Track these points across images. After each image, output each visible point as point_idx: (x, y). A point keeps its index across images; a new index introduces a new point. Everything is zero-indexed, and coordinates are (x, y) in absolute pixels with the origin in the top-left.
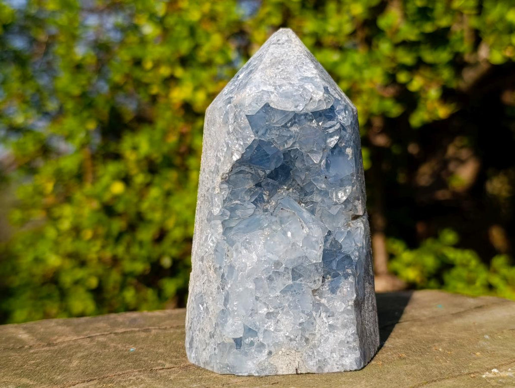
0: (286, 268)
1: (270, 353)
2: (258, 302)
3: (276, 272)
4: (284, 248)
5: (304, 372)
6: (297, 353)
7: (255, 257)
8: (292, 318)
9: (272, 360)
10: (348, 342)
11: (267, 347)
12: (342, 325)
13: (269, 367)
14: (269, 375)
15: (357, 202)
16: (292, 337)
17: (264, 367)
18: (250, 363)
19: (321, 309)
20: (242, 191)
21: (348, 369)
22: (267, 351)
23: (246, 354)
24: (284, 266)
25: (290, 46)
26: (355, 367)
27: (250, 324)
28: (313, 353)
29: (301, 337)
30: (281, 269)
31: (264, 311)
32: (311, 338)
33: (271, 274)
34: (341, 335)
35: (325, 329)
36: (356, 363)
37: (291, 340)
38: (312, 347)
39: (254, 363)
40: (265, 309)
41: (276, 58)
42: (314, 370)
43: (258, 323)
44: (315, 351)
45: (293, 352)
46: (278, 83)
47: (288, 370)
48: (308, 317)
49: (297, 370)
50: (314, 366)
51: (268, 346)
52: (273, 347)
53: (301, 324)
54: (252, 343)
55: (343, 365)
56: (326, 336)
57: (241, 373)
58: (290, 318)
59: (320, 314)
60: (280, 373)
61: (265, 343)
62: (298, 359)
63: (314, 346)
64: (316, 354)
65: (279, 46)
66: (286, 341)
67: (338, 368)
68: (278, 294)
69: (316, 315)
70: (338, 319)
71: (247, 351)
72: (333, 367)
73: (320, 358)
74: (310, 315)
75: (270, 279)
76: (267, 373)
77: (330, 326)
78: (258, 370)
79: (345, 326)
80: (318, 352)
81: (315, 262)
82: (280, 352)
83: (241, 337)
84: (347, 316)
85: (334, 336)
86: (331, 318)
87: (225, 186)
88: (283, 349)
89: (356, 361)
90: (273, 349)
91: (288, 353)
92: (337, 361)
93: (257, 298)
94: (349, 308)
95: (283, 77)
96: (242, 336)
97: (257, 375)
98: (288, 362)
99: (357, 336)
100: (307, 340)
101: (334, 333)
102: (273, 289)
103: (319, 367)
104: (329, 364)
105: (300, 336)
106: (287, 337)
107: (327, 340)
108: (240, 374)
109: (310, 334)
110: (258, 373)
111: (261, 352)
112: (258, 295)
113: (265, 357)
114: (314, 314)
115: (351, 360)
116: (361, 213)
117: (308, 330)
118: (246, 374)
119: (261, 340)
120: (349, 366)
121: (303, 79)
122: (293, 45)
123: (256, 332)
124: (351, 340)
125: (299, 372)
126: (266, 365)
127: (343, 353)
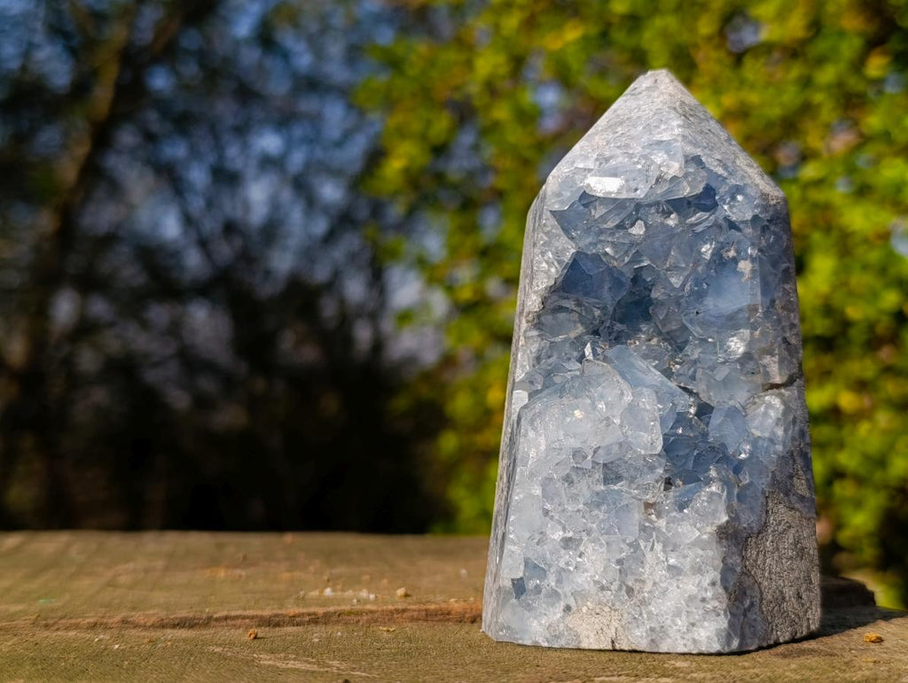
0: (595, 463)
1: (568, 609)
2: (547, 519)
3: (577, 468)
4: (591, 427)
5: (626, 649)
6: (613, 612)
7: (542, 441)
8: (604, 549)
9: (572, 621)
10: (703, 600)
11: (562, 597)
12: (692, 567)
13: (566, 633)
14: (567, 647)
15: (767, 359)
16: (604, 582)
17: (557, 633)
18: (535, 624)
19: (654, 536)
20: (565, 341)
21: (704, 649)
22: (562, 605)
23: (529, 607)
24: (589, 458)
25: (649, 96)
26: (716, 647)
27: (536, 556)
28: (641, 614)
29: (621, 586)
30: (587, 465)
31: (558, 535)
32: (637, 587)
33: (568, 471)
34: (690, 585)
35: (661, 573)
36: (719, 639)
37: (603, 588)
38: (638, 603)
39: (541, 624)
40: (561, 533)
41: (618, 116)
42: (643, 645)
43: (548, 556)
44: (644, 612)
45: (607, 609)
46: (607, 154)
47: (599, 641)
48: (632, 550)
49: (613, 642)
50: (641, 637)
51: (565, 596)
52: (572, 598)
53: (620, 562)
54: (538, 589)
55: (695, 641)
56: (663, 585)
57: (521, 639)
58: (601, 550)
59: (653, 544)
60: (584, 645)
61: (559, 591)
62: (615, 624)
63: (643, 602)
64: (645, 616)
65: (633, 97)
66: (593, 589)
67: (685, 645)
68: (581, 506)
69: (645, 547)
70: (685, 557)
71: (531, 602)
72: (676, 642)
73: (653, 625)
74: (635, 546)
75: (568, 480)
76: (562, 643)
77: (670, 568)
78: (548, 636)
79: (698, 570)
80: (650, 613)
81: (643, 452)
82: (584, 609)
83: (522, 578)
84: (701, 552)
85: (678, 587)
86: (673, 554)
87: (535, 333)
88: (589, 603)
89: (718, 635)
90: (572, 602)
91: (598, 611)
92: (684, 633)
93: (546, 513)
94: (705, 537)
95: (619, 144)
96: (521, 575)
97: (546, 645)
98: (597, 627)
99: (721, 590)
100: (630, 591)
101: (678, 580)
102: (574, 498)
103: (653, 641)
104: (670, 638)
105: (617, 582)
106: (596, 582)
107: (664, 592)
108: (520, 642)
109: (636, 580)
110: (548, 642)
111: (553, 605)
112: (548, 506)
113: (559, 615)
114: (642, 544)
115: (709, 633)
116: (778, 380)
117: (632, 574)
118: (528, 643)
119: (553, 584)
120: (705, 643)
121: (651, 145)
122: (655, 94)
123: (544, 570)
124: (709, 594)
125: (618, 647)
126: (561, 629)
127: (694, 619)
